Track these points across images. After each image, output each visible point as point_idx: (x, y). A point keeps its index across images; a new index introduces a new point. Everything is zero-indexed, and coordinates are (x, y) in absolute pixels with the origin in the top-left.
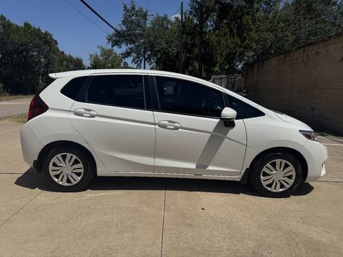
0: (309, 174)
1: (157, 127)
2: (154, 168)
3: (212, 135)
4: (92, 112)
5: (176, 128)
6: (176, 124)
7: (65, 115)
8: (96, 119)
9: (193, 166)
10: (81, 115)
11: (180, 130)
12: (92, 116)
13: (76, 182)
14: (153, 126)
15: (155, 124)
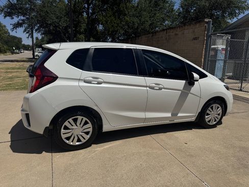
0: (228, 111)
1: (148, 88)
2: (145, 120)
3: (182, 92)
4: (99, 80)
5: (160, 89)
6: (161, 86)
7: (76, 83)
8: (103, 85)
9: (169, 115)
10: (89, 82)
11: (163, 90)
12: (99, 83)
13: (85, 141)
14: (145, 88)
15: (146, 87)
